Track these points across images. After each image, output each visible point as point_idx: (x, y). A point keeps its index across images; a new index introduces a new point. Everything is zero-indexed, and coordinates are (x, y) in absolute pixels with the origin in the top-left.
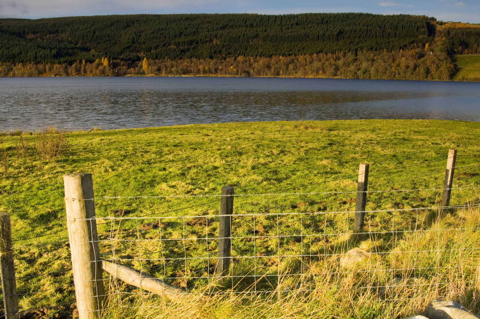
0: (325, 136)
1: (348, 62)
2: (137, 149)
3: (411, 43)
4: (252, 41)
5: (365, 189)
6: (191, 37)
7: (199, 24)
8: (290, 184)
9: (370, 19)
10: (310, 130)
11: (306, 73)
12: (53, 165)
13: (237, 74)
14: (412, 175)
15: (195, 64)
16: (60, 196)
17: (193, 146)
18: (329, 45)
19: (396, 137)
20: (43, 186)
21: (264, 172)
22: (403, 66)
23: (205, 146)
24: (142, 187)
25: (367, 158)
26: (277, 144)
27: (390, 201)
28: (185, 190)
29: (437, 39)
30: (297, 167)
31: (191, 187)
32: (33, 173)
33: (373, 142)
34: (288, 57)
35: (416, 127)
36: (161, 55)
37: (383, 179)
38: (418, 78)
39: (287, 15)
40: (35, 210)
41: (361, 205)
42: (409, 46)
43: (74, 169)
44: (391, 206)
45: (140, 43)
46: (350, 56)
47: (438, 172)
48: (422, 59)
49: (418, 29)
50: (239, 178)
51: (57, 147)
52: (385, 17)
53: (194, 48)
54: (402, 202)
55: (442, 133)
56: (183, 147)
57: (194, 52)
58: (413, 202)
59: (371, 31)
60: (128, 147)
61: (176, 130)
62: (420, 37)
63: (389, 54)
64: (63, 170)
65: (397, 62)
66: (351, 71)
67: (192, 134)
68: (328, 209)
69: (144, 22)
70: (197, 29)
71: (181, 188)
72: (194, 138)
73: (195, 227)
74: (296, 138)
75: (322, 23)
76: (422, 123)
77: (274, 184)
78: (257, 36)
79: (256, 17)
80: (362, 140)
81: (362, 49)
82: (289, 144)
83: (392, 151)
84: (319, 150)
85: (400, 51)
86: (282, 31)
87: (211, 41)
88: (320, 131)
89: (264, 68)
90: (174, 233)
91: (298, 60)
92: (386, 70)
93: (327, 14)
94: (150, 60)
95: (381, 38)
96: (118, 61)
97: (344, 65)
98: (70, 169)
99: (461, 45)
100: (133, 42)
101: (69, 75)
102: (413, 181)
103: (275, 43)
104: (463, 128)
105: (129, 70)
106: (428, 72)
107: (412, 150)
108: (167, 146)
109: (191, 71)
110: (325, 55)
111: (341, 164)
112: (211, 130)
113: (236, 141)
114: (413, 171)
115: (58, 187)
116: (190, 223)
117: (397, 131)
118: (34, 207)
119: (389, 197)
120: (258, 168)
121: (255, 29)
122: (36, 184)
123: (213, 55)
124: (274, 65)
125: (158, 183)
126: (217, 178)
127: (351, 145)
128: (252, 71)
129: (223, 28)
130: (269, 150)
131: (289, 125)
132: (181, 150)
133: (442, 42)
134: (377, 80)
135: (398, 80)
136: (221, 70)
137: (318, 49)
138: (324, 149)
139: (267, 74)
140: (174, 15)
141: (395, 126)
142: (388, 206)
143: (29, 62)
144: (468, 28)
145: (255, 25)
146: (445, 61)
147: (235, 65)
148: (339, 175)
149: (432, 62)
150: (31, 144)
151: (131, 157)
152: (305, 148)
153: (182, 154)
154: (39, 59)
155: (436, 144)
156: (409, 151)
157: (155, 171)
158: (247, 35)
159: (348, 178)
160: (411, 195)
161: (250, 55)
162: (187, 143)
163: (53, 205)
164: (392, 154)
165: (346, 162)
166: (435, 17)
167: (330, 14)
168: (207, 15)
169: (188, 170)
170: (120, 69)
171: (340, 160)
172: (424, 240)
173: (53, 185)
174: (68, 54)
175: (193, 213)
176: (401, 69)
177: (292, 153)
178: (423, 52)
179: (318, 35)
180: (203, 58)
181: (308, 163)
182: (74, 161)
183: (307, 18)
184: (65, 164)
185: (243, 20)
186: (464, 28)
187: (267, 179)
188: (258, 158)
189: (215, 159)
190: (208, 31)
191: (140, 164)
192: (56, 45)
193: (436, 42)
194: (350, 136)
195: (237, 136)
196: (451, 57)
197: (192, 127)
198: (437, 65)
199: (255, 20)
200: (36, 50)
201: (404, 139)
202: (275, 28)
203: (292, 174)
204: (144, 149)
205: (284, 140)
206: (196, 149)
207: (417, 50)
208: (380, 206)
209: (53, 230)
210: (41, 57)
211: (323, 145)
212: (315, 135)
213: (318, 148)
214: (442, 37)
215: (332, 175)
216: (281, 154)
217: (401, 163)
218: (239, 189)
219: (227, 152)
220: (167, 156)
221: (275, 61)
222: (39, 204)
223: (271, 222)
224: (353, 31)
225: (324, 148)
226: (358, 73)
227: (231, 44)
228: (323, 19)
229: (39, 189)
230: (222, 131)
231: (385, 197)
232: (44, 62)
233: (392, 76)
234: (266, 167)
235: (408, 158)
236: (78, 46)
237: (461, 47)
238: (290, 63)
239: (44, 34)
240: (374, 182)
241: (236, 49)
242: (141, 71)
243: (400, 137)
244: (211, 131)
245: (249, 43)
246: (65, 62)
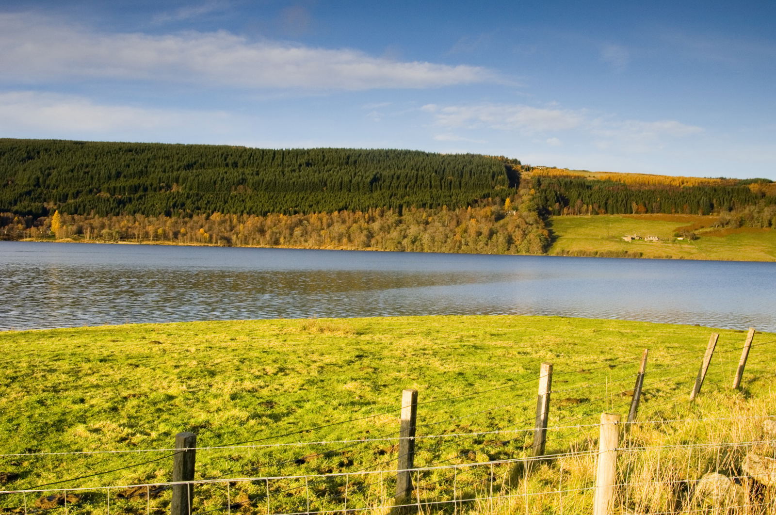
0: (352, 344)
1: (388, 226)
2: (36, 366)
3: (485, 198)
4: (236, 189)
5: (412, 433)
6: (135, 180)
7: (148, 160)
8: (294, 423)
9: (421, 159)
10: (327, 334)
11: (321, 243)
13: (210, 241)
14: (488, 403)
15: (140, 224)
17: (133, 361)
18: (357, 198)
19: (463, 344)
21: (250, 404)
22: (472, 231)
23: (152, 362)
24: (41, 433)
25: (418, 379)
26: (274, 358)
27: (454, 446)
28: (117, 437)
29: (522, 191)
30: (306, 394)
31: (127, 430)
33: (426, 352)
34: (293, 216)
35: (493, 327)
36: (84, 207)
37: (442, 411)
38: (495, 250)
39: (293, 149)
41: (406, 456)
42: (481, 202)
44: (456, 455)
45: (48, 187)
46: (391, 216)
47: (528, 398)
48: (502, 222)
49: (493, 177)
50: (209, 414)
52: (444, 156)
53: (140, 198)
54: (473, 448)
55: (533, 337)
56: (115, 362)
57: (140, 204)
58: (490, 449)
59: (423, 177)
60: (20, 362)
61: (104, 333)
62: (498, 188)
63: (451, 213)
65: (463, 226)
66: (392, 239)
67: (132, 341)
68: (355, 463)
69: (57, 152)
70: (146, 167)
71: (110, 433)
72: (135, 347)
73: (131, 500)
74: (305, 348)
75: (347, 163)
76: (504, 321)
77: (267, 424)
78: (243, 181)
79: (242, 152)
80: (410, 350)
81: (409, 205)
82: (292, 357)
83: (457, 366)
84: (341, 367)
85: (467, 209)
86: (284, 175)
87: (169, 187)
88: (343, 336)
89: (254, 234)
90: (94, 512)
91: (308, 221)
92: (447, 237)
93: (354, 150)
94: (65, 214)
95: (439, 188)
96: (10, 215)
97: (381, 229)
99: (558, 201)
100: (37, 185)
102: (490, 413)
103: (272, 194)
104: (565, 328)
105: (28, 231)
106: (510, 241)
107: (488, 365)
108: (88, 361)
109: (135, 235)
110: (351, 214)
111: (376, 388)
112: (163, 333)
113: (205, 353)
114: (489, 398)
116: (124, 494)
117: (465, 333)
119: (452, 440)
120: (241, 398)
121: (241, 171)
123: (172, 210)
124: (270, 228)
125: (71, 425)
126: (173, 414)
127: (393, 357)
128: (234, 237)
129: (189, 167)
130: (260, 367)
131: (293, 324)
132: (112, 367)
133: (531, 197)
134: (434, 253)
135: (465, 254)
136: (184, 235)
137: (341, 205)
138: (349, 365)
139: (258, 243)
140: (108, 143)
141: (461, 326)
142: (450, 454)
144: (567, 176)
145: (240, 163)
146: (535, 226)
147: (206, 227)
148: (372, 406)
149: (516, 227)
151: (24, 380)
152: (318, 364)
153: (114, 374)
155: (525, 353)
156: (483, 365)
157: (66, 403)
158: (227, 179)
159: (388, 411)
160: (486, 436)
161: (232, 211)
162: (123, 356)
164: (457, 370)
165: (385, 386)
166: (519, 159)
167: (360, 150)
168: (163, 145)
169: (123, 402)
170: (12, 229)
171: (374, 382)
172: (507, 510)
175: (130, 477)
176: (470, 236)
177: (297, 372)
178: (501, 212)
179: (341, 183)
180: (154, 215)
181: (323, 388)
183: (324, 156)
185: (222, 155)
186: (561, 176)
187: (255, 416)
188: (241, 380)
189: (170, 382)
190: (164, 171)
191: (40, 392)
193: (521, 197)
194: (391, 344)
195: (207, 344)
196: (544, 219)
197: (132, 329)
198: (524, 232)
199: (240, 157)
201: (476, 347)
202: (273, 170)
203: (297, 406)
204: (47, 366)
205: (285, 349)
206: (137, 366)
207: (494, 208)
208: (439, 456)
211: (348, 358)
212: (335, 341)
213: (340, 363)
214: (530, 189)
215: (361, 407)
216: (280, 374)
217: (471, 385)
218: (209, 433)
219: (189, 370)
220: (88, 378)
221: (271, 222)
223: (262, 488)
224: (395, 177)
225: (349, 363)
226: (403, 243)
227: (201, 193)
228: (348, 158)
230: (183, 335)
231: (446, 441)
233: (456, 248)
234: (254, 396)
235: (482, 377)
237: (557, 204)
238: (296, 225)
240: (428, 417)
241: (209, 202)
242: (49, 233)
243: (469, 344)
244: (164, 336)
245: (230, 192)
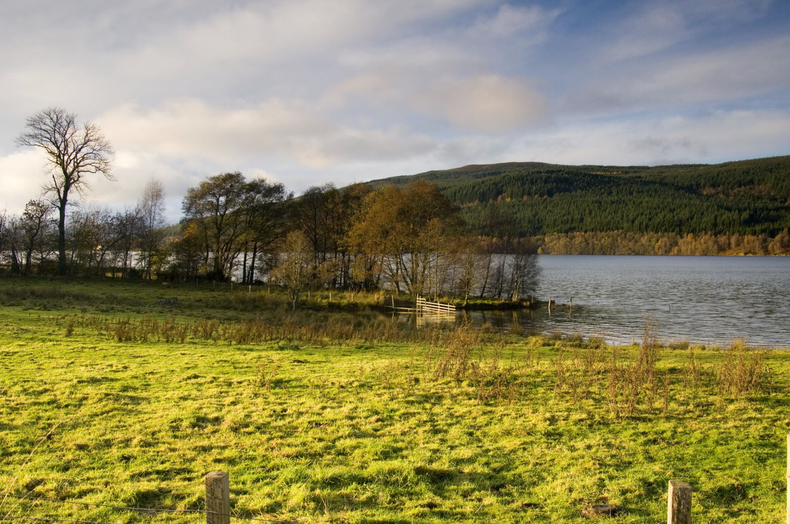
12: (743, 404)
16: (753, 461)
20: (725, 440)
32: (708, 415)
40: (710, 479)
43: (779, 415)
51: (751, 375)
64: (759, 416)
98: (772, 415)
101: (769, 254)
115: (750, 445)
118: (708, 472)
122: (714, 435)
143: (703, 232)
150: (706, 366)
154: (721, 227)
163: (741, 475)
173: (742, 440)
174: (767, 219)
182: (779, 402)
184: (763, 406)
192: (749, 203)
200: (716, 212)
209: (740, 518)
210: (723, 225)
222: (717, 469)
229: (717, 443)
232: (728, 232)
236: (786, 204)
239: (730, 187)
246: (763, 231)
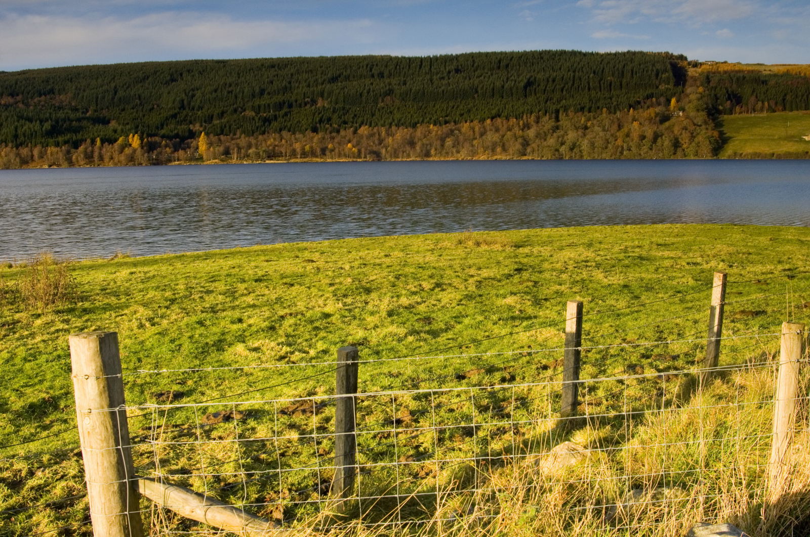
0: (510, 257)
1: (545, 133)
2: (193, 288)
3: (648, 99)
4: (383, 101)
5: (578, 344)
6: (280, 96)
7: (292, 75)
8: (453, 339)
9: (578, 59)
10: (484, 247)
11: (474, 153)
12: (50, 318)
13: (359, 156)
14: (656, 317)
15: (287, 142)
16: (63, 372)
17: (288, 280)
18: (511, 105)
19: (627, 255)
20: (33, 356)
21: (408, 320)
22: (635, 135)
23: (307, 280)
24: (202, 353)
25: (581, 292)
26: (430, 273)
27: (621, 361)
28: (276, 355)
29: (689, 90)
30: (464, 310)
31: (286, 349)
32: (15, 333)
33: (589, 264)
34: (444, 126)
35: (659, 237)
36: (230, 128)
37: (607, 325)
38: (661, 155)
39: (441, 55)
40: (20, 397)
41: (572, 370)
42: (645, 103)
43: (86, 324)
44: (623, 369)
45: (193, 109)
46: (547, 122)
47: (699, 311)
48: (667, 124)
49: (657, 75)
50: (366, 331)
51: (56, 287)
52: (602, 55)
53: (286, 114)
54: (641, 362)
55: (703, 246)
56: (270, 282)
57: (285, 121)
58: (658, 363)
59: (580, 79)
60: (177, 285)
61: (257, 253)
62: (662, 87)
63: (612, 116)
64: (66, 327)
65: (625, 130)
66: (549, 146)
67: (285, 260)
68: (518, 379)
69: (200, 73)
70: (290, 83)
71: (269, 351)
72: (289, 266)
73: (294, 416)
74: (461, 262)
75: (499, 68)
76: (671, 231)
77: (425, 340)
78: (390, 92)
79: (387, 61)
80: (572, 262)
81: (566, 109)
82: (449, 272)
83: (621, 278)
84: (499, 281)
85: (629, 111)
86: (432, 84)
87: (314, 102)
88: (501, 249)
89: (404, 146)
90: (259, 428)
91: (459, 131)
92: (608, 143)
93: (506, 53)
94: (211, 136)
95: (598, 90)
96: (157, 139)
97: (537, 137)
98: (79, 325)
99: (729, 98)
100: (182, 107)
101: (73, 165)
102: (658, 327)
103: (420, 104)
104: (738, 236)
105: (176, 155)
106: (676, 144)
107: (655, 276)
108: (243, 281)
109: (282, 153)
110: (504, 122)
111: (537, 302)
112: (316, 251)
113: (359, 270)
114: (657, 311)
115: (59, 356)
116: (286, 411)
117: (629, 244)
118: (17, 390)
119: (618, 355)
120: (398, 314)
121: (387, 81)
122: (21, 352)
123: (318, 125)
124: (420, 139)
125: (230, 345)
126: (330, 332)
127: (553, 270)
128: (383, 151)
129: (334, 80)
130: (416, 283)
131: (448, 239)
132: (267, 287)
133: (699, 95)
134: (594, 160)
135: (629, 160)
136: (332, 150)
137: (494, 112)
138: (507, 279)
139: (409, 156)
140: (250, 59)
141: (625, 236)
142: (617, 370)
143: (4, 144)
144: (739, 71)
145: (386, 74)
146: (704, 127)
147: (355, 141)
148: (534, 320)
149: (683, 129)
150: (11, 283)
151: (182, 302)
152: (475, 278)
153: (269, 294)
154: (22, 138)
155: (694, 264)
156: (649, 277)
157: (225, 324)
158: (373, 91)
159: (550, 326)
160: (655, 350)
161: (379, 124)
162: (277, 275)
163: (51, 388)
164: (622, 283)
165: (546, 300)
166: (685, 54)
167: (512, 53)
168: (305, 58)
169: (281, 321)
170: (161, 153)
171: (534, 296)
172: (679, 424)
173: (50, 353)
174: (70, 130)
175: (291, 394)
176: (632, 140)
177: (455, 287)
178: (667, 112)
179: (493, 89)
180: (301, 132)
181: (482, 302)
182: (85, 311)
183: (474, 61)
184: (70, 317)
185: (367, 66)
186: (732, 71)
187: (413, 332)
188: (398, 296)
189: (326, 300)
190: (309, 86)
191: (199, 313)
192: (50, 114)
193: (688, 96)
194: (551, 256)
195: (362, 261)
196: (714, 120)
197: (285, 248)
198: (692, 134)
199: (386, 66)
200: (16, 123)
201: (641, 258)
202: (421, 78)
203: (456, 321)
204: (204, 287)
205: (441, 264)
206: (292, 285)
207: (658, 109)
208: (605, 371)
209: (52, 430)
210: (24, 135)
211: (506, 272)
212: (493, 255)
213: (498, 277)
214: (698, 87)
215: (522, 322)
216: (437, 290)
217: (637, 297)
218: (367, 350)
219: (344, 288)
220: (245, 298)
221: (421, 133)
222: (27, 386)
223: (423, 403)
224: (550, 80)
225: (509, 276)
226: (561, 150)
227: (347, 107)
228: (500, 62)
229: (25, 360)
230: (336, 253)
231: (611, 356)
232: (29, 144)
233: (618, 154)
234: (411, 312)
235: (649, 288)
236: (88, 115)
237: (729, 102)
238: (447, 136)
239: (29, 96)
240: (592, 331)
241: (355, 116)
242: (197, 155)
243: (634, 255)
244: (317, 254)
245: (377, 103)
246: (66, 142)
